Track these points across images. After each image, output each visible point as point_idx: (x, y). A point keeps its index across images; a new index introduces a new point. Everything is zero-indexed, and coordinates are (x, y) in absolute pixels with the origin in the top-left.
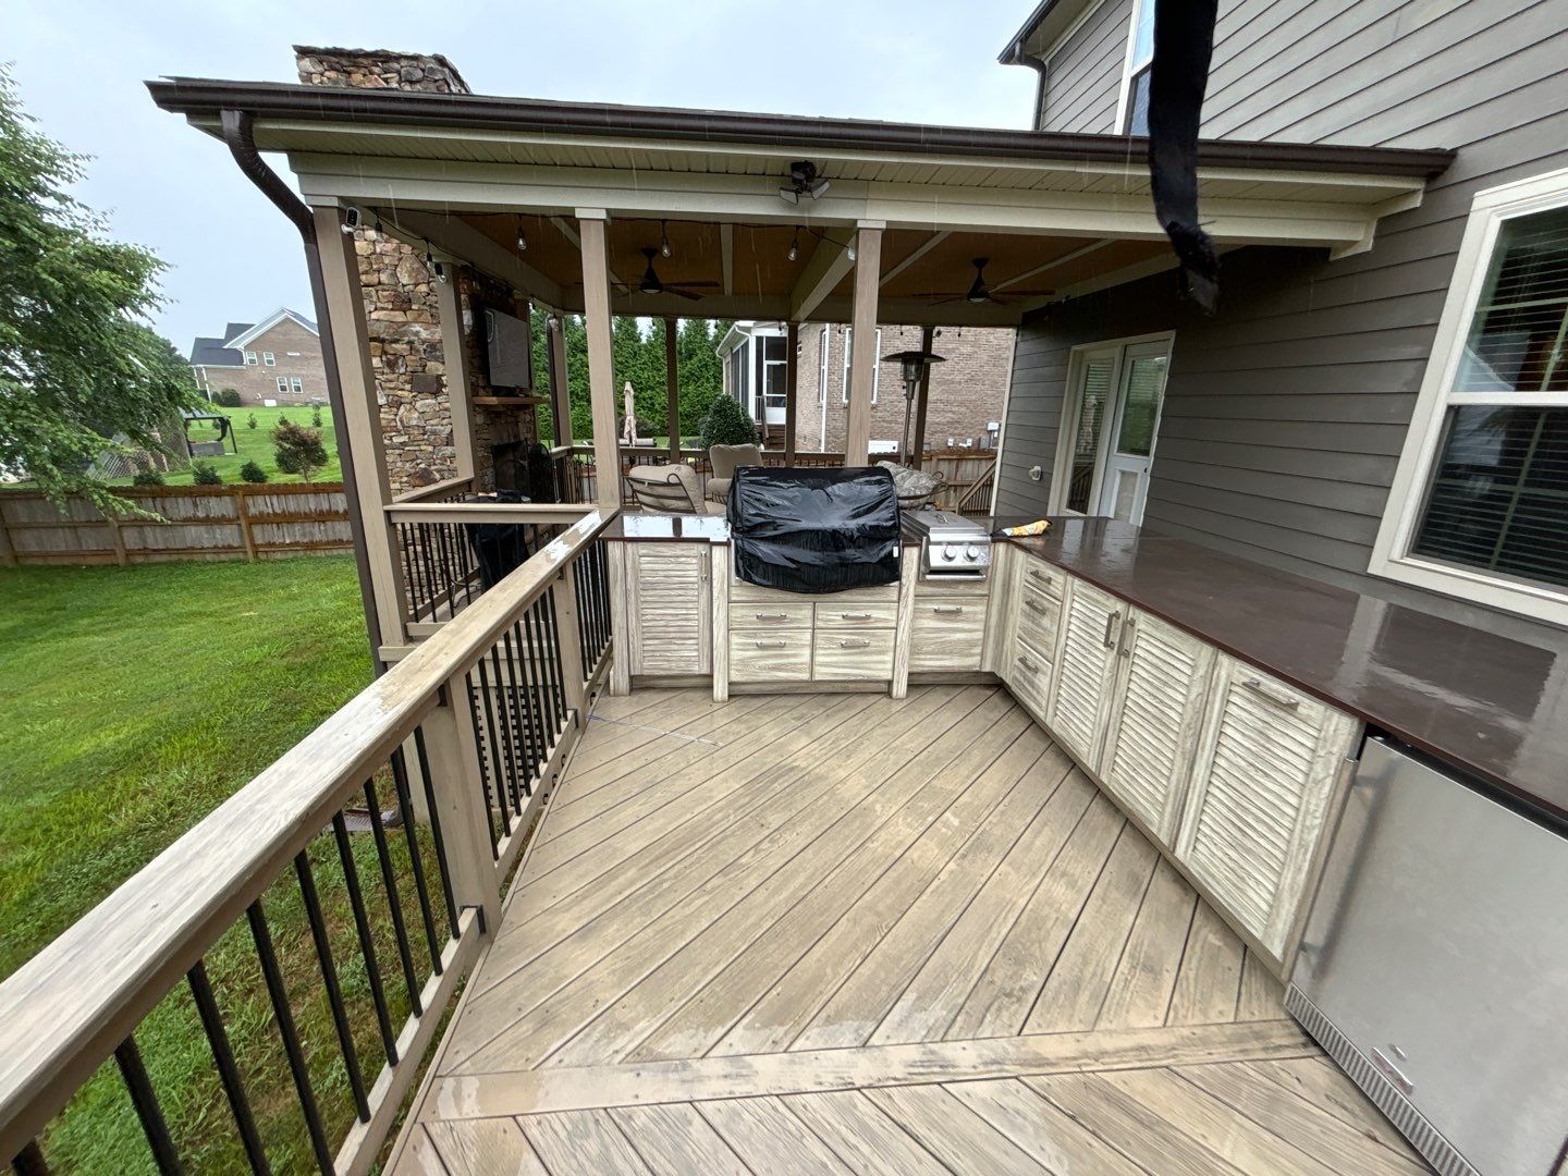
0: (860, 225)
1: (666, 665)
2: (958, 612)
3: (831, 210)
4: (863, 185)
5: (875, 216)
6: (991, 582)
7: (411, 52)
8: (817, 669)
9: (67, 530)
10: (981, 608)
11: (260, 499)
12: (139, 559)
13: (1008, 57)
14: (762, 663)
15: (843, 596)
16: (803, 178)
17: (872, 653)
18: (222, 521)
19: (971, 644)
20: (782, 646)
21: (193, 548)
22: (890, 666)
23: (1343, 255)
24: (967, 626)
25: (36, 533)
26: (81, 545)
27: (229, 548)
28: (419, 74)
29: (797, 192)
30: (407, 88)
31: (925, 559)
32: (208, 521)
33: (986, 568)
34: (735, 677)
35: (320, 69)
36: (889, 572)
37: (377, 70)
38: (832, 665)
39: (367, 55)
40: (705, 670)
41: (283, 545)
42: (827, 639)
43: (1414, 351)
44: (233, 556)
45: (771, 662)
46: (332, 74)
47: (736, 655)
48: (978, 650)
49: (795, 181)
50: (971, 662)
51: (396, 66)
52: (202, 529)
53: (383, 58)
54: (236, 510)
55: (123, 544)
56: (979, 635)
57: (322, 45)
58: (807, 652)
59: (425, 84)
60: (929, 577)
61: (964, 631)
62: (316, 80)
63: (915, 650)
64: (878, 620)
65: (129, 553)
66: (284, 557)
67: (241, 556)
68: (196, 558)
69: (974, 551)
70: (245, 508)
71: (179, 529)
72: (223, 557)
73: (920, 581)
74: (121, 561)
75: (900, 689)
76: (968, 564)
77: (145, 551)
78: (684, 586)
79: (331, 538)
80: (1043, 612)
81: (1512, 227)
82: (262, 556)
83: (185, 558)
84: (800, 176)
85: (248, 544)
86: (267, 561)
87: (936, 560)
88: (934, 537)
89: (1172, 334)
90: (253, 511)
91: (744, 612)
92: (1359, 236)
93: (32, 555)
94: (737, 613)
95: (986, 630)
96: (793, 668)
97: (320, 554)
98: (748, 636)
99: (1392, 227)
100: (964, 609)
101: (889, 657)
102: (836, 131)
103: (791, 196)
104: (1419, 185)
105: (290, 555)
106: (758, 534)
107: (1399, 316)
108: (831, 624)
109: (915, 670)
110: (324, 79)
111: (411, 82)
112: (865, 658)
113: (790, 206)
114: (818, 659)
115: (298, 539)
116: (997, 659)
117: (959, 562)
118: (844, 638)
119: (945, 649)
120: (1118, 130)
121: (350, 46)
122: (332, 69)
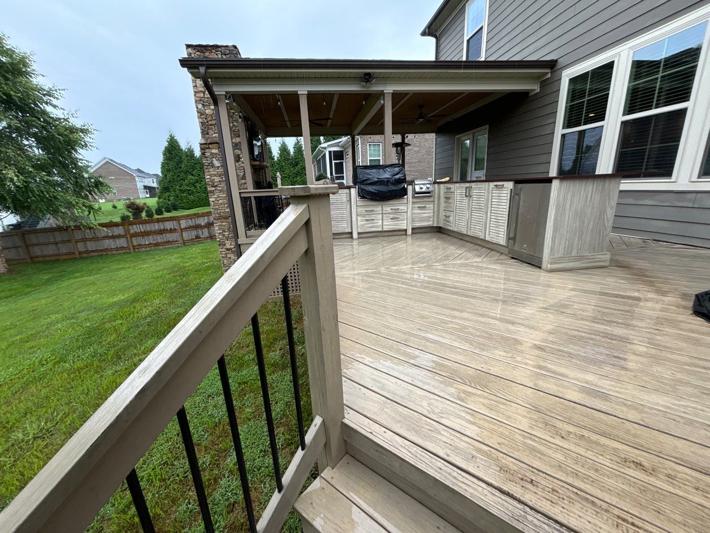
0: (385, 92)
1: (338, 230)
2: (425, 207)
3: (376, 88)
4: (385, 79)
5: (389, 89)
6: (434, 197)
7: (225, 45)
8: (384, 227)
9: (53, 245)
10: (432, 205)
11: (134, 226)
12: (85, 255)
13: (424, 34)
14: (367, 226)
15: (391, 202)
16: (368, 78)
17: (400, 221)
18: (119, 236)
19: (430, 217)
20: (373, 220)
21: (107, 249)
22: (406, 225)
23: (532, 94)
24: (428, 212)
25: (39, 247)
26: (59, 251)
27: (123, 248)
28: (228, 52)
29: (366, 82)
30: (224, 57)
31: (414, 189)
32: (113, 237)
33: (432, 191)
34: (360, 231)
35: (194, 52)
36: (403, 193)
37: (214, 51)
38: (389, 225)
39: (210, 46)
40: (350, 231)
41: (145, 245)
42: (387, 217)
43: (552, 120)
44: (124, 251)
45: (370, 225)
46: (198, 53)
47: (359, 223)
48: (432, 219)
49: (366, 79)
50: (430, 223)
51: (220, 49)
52: (111, 240)
53: (216, 47)
54: (125, 231)
55: (78, 249)
56: (432, 214)
57: (195, 44)
58: (381, 221)
59: (230, 55)
60: (416, 195)
61: (427, 213)
62: (193, 55)
63: (413, 221)
64: (402, 210)
65: (80, 253)
66: (146, 250)
67: (128, 251)
68: (109, 253)
69: (428, 186)
70: (129, 230)
71: (101, 241)
72: (120, 252)
73: (414, 197)
74: (77, 255)
75: (409, 232)
76: (427, 190)
77: (87, 252)
78: (342, 203)
79: (165, 241)
80: (449, 198)
81: (573, 81)
82: (137, 250)
83: (104, 253)
84: (367, 77)
85: (131, 245)
86: (139, 252)
87: (417, 189)
88: (416, 183)
89: (487, 126)
90: (132, 232)
91: (361, 209)
92: (535, 88)
93: (38, 257)
94: (360, 209)
95: (434, 213)
96: (377, 227)
97: (161, 247)
98: (363, 217)
99: (544, 84)
100: (427, 206)
101: (405, 222)
102: (378, 63)
103: (364, 84)
104: (549, 71)
105: (148, 249)
106: (365, 183)
107: (548, 110)
108: (388, 212)
109: (413, 227)
110: (196, 55)
111: (225, 55)
112: (399, 222)
113: (364, 87)
114: (384, 223)
115: (151, 242)
116: (438, 222)
117: (424, 190)
118: (392, 216)
119: (422, 220)
120: (464, 59)
121: (204, 44)
122: (198, 51)
